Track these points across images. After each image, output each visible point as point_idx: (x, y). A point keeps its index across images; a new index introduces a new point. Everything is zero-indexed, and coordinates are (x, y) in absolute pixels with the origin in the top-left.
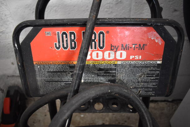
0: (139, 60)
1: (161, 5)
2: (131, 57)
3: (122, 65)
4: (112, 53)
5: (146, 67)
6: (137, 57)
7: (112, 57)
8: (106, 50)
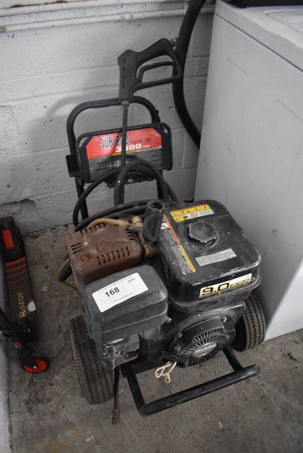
0: (148, 148)
1: (157, 109)
2: (144, 147)
3: (139, 152)
4: (133, 146)
5: (153, 151)
6: (147, 146)
7: (134, 149)
8: (130, 144)
